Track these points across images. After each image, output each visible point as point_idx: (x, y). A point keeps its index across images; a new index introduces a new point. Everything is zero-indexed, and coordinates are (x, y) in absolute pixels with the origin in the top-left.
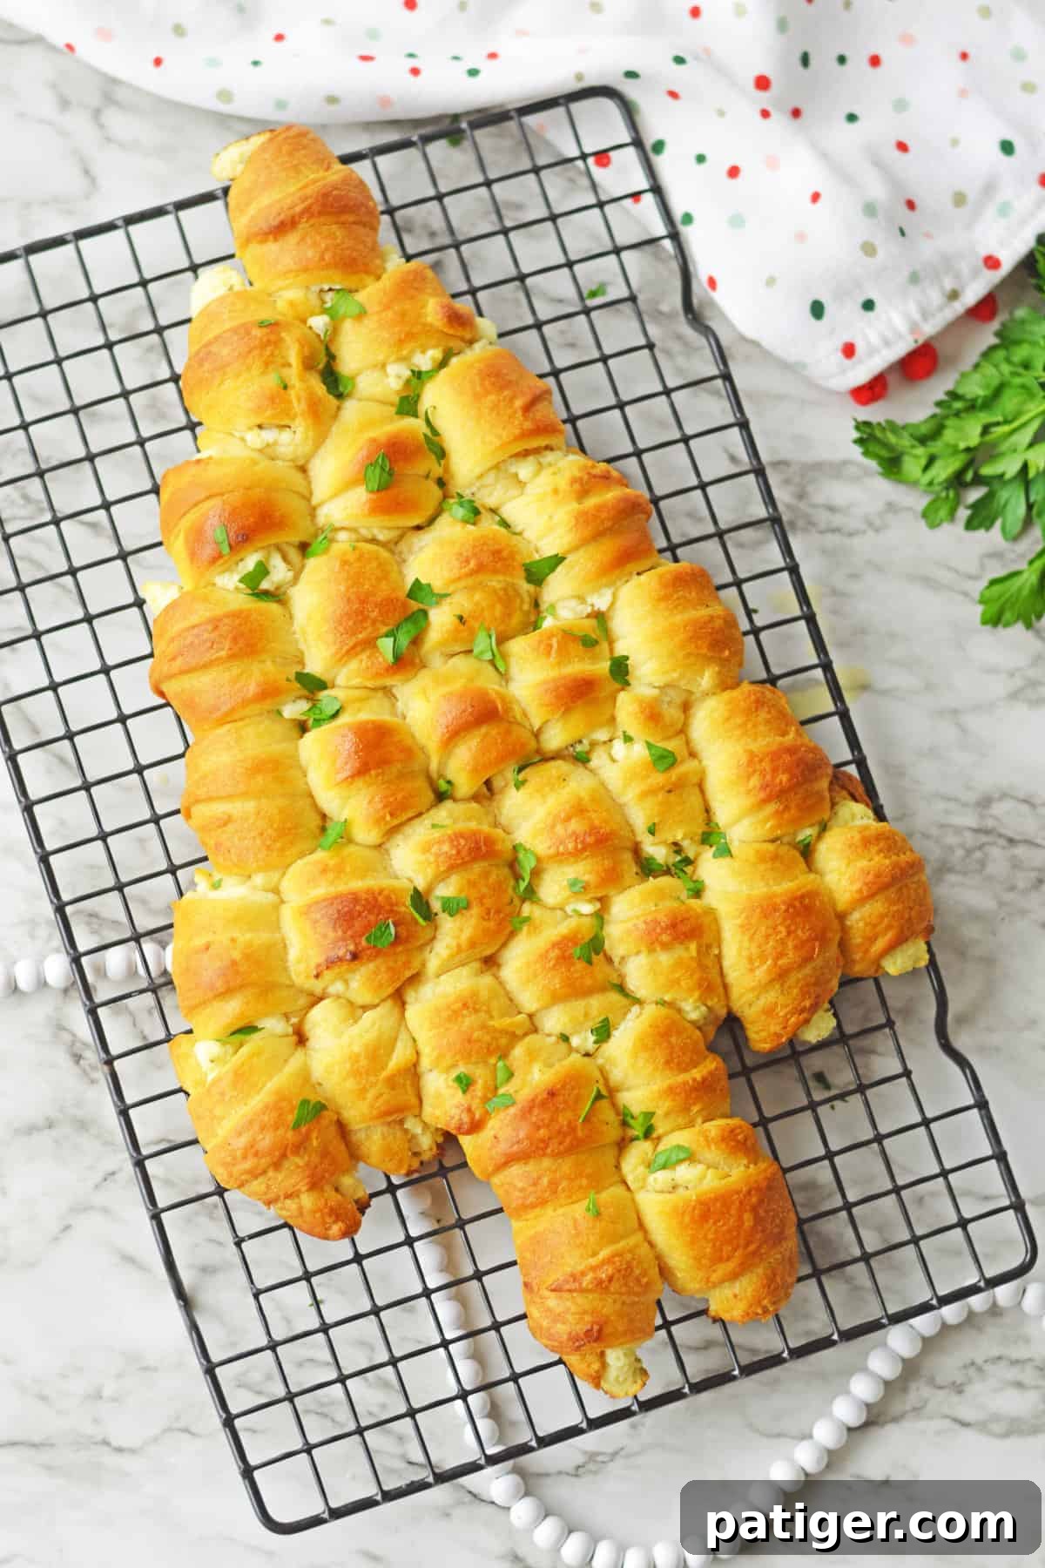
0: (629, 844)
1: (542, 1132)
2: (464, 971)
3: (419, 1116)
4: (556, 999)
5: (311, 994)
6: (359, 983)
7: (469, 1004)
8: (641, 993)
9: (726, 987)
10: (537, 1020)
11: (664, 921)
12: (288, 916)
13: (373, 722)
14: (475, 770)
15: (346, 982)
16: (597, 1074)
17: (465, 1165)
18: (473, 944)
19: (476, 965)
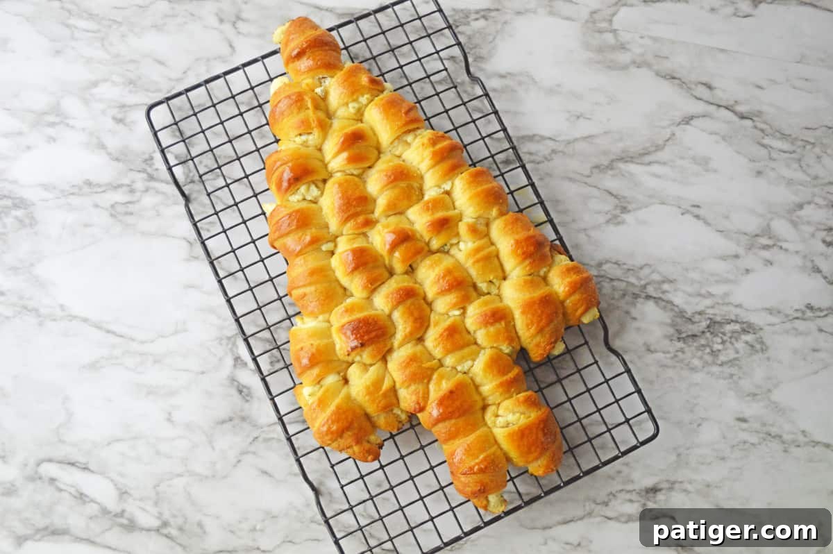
0: (471, 284)
1: (450, 409)
2: (409, 345)
3: (399, 407)
4: (448, 352)
5: (348, 362)
6: (366, 356)
7: (413, 359)
8: (484, 345)
9: (519, 338)
10: (442, 361)
11: (489, 314)
12: (334, 330)
13: (358, 247)
14: (403, 261)
15: (361, 356)
16: (470, 381)
17: (420, 424)
18: (411, 334)
19: (414, 342)
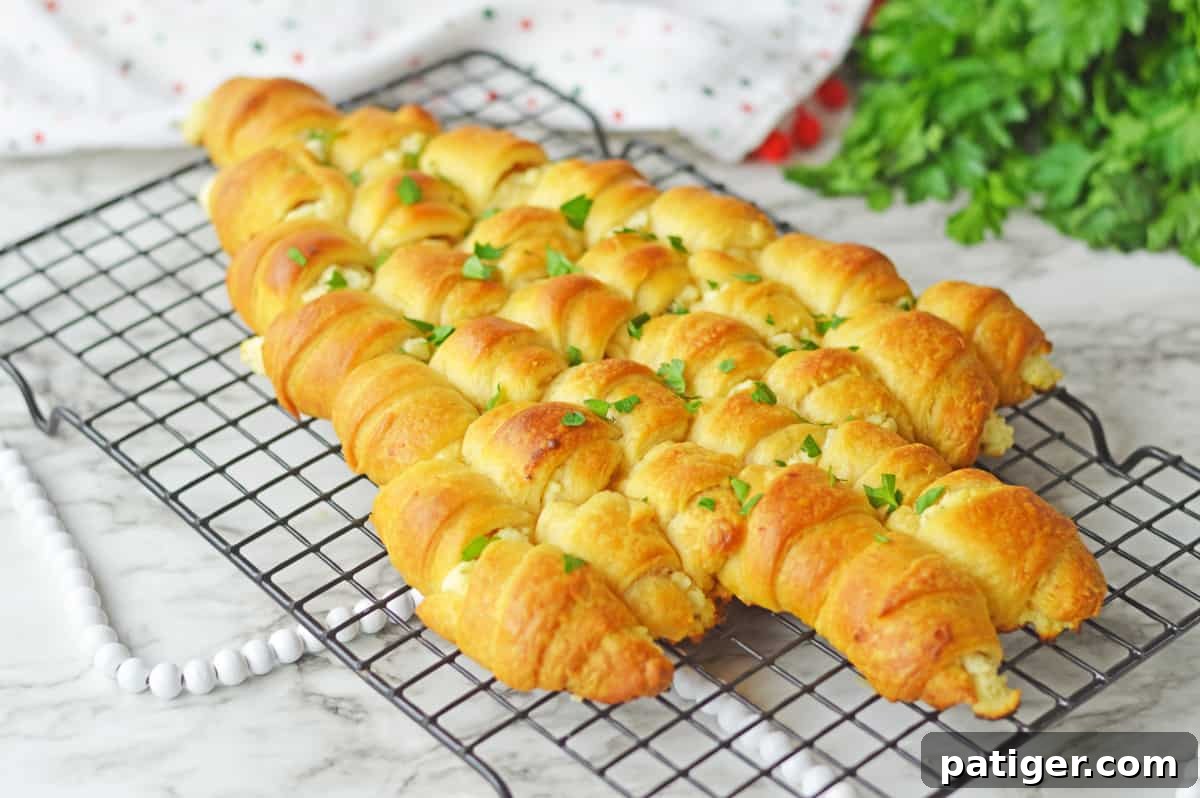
0: (757, 340)
1: (802, 502)
3: (681, 569)
8: (830, 418)
